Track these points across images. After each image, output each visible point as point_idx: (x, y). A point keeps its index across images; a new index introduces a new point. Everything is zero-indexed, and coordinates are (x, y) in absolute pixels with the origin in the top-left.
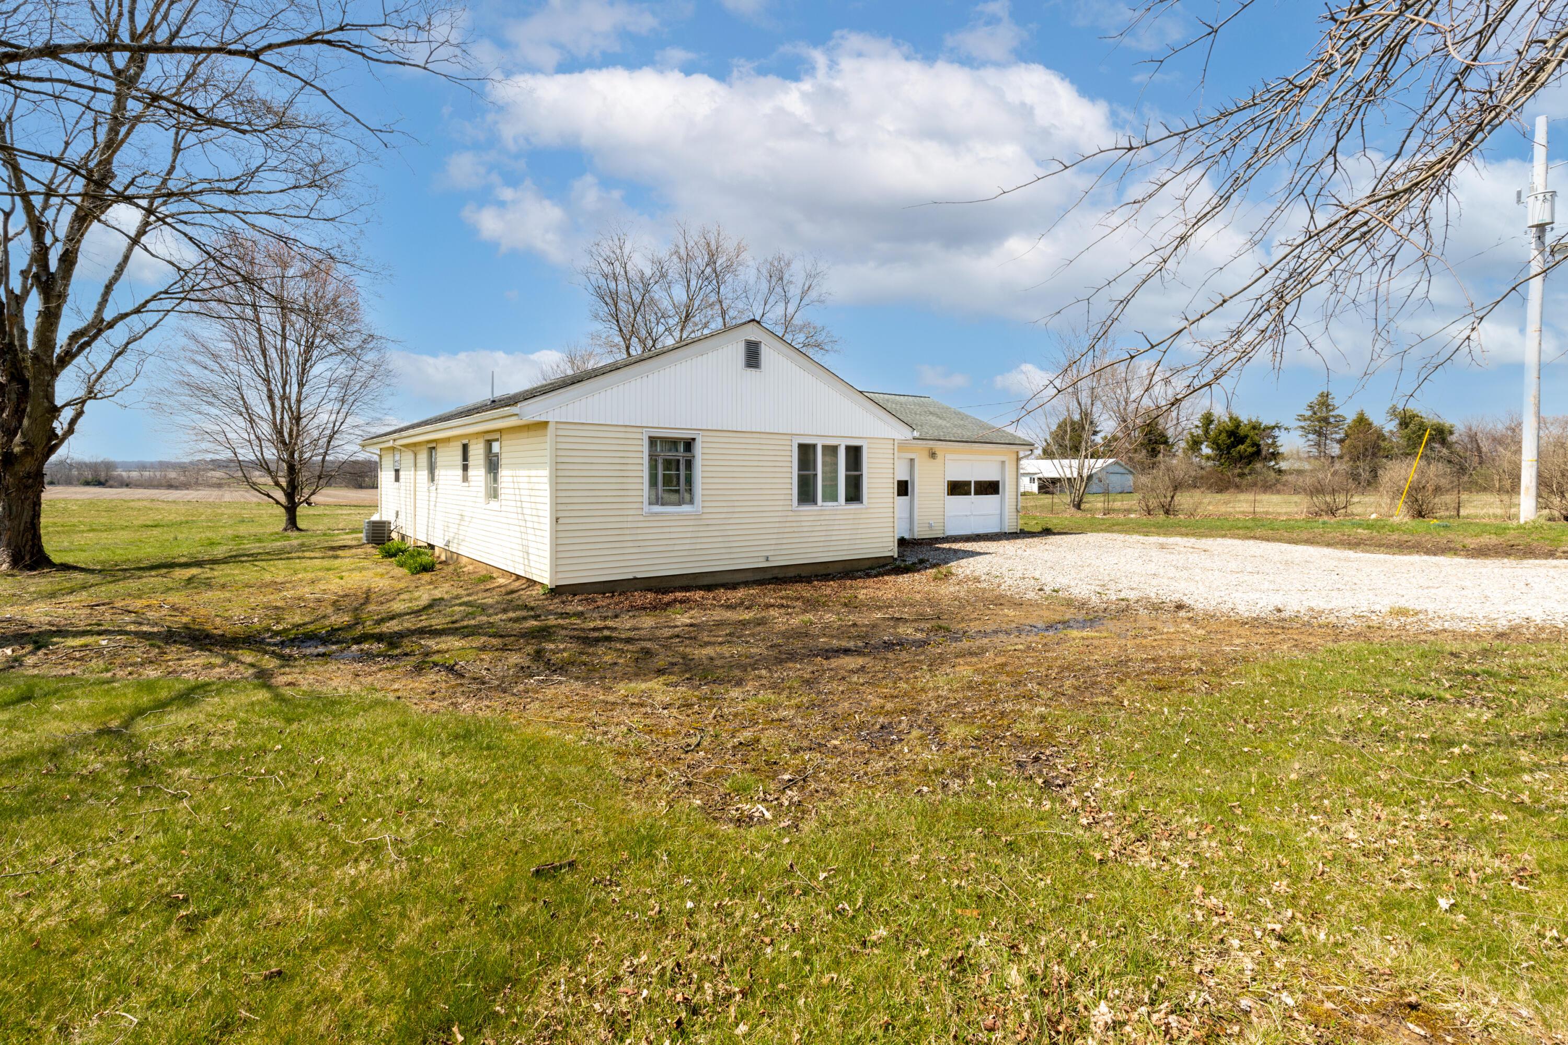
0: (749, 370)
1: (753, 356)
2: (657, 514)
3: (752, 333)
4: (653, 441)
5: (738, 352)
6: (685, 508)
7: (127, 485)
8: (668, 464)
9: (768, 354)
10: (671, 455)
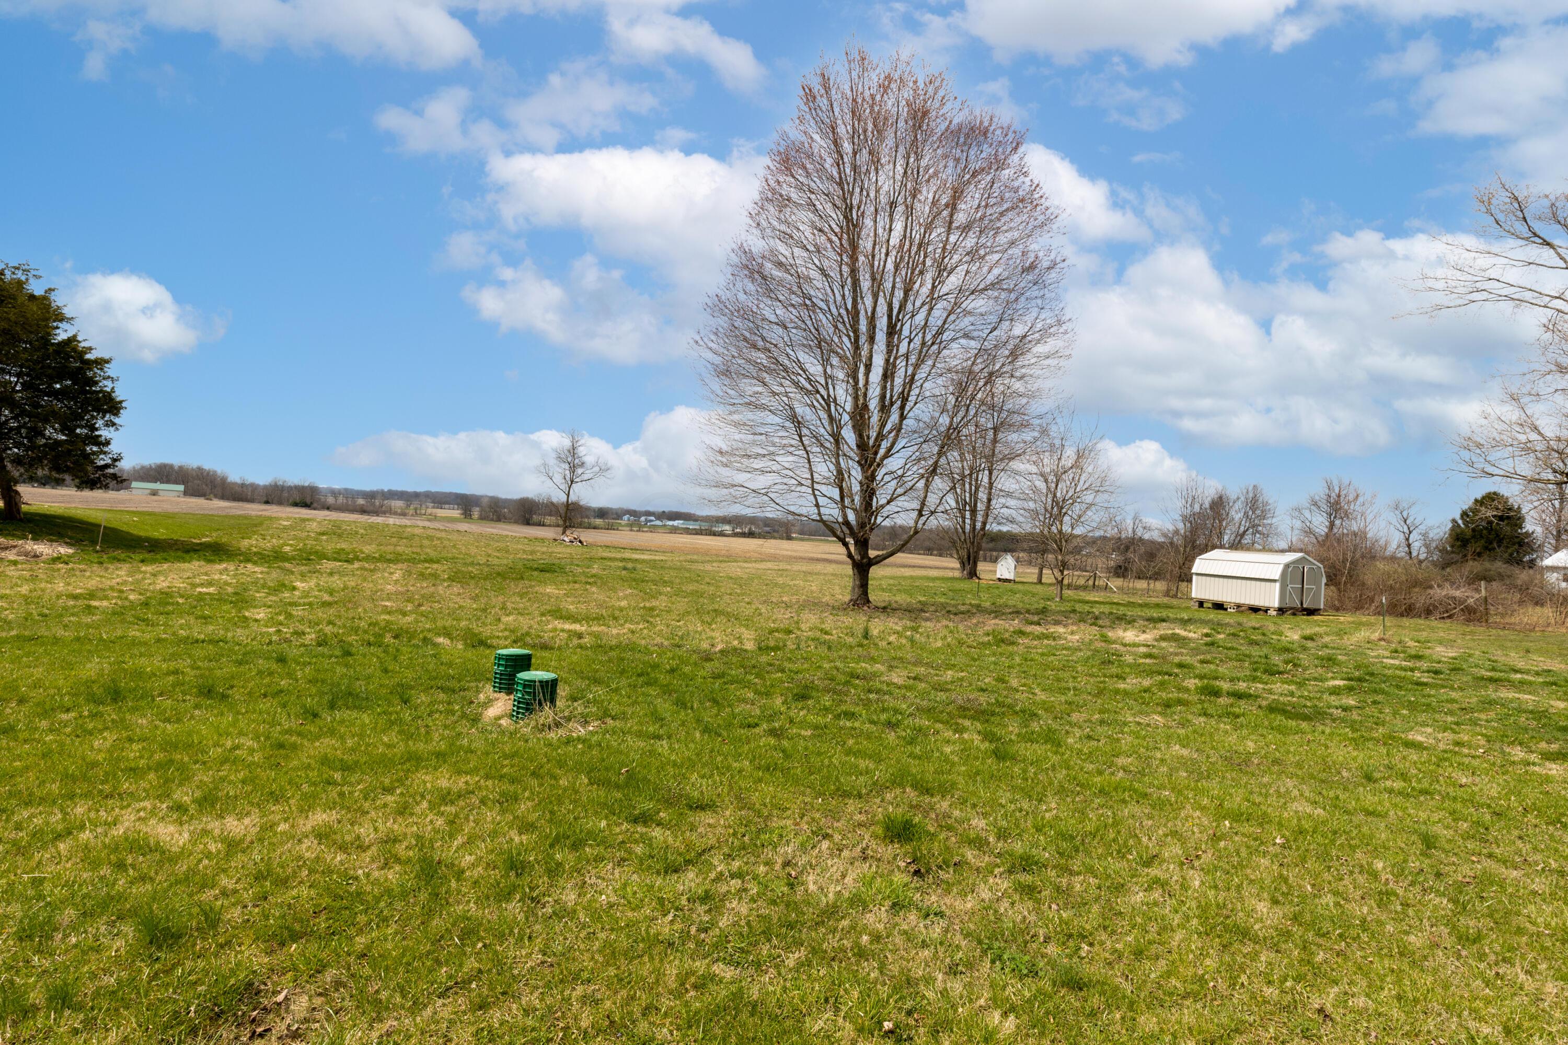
7: (328, 509)
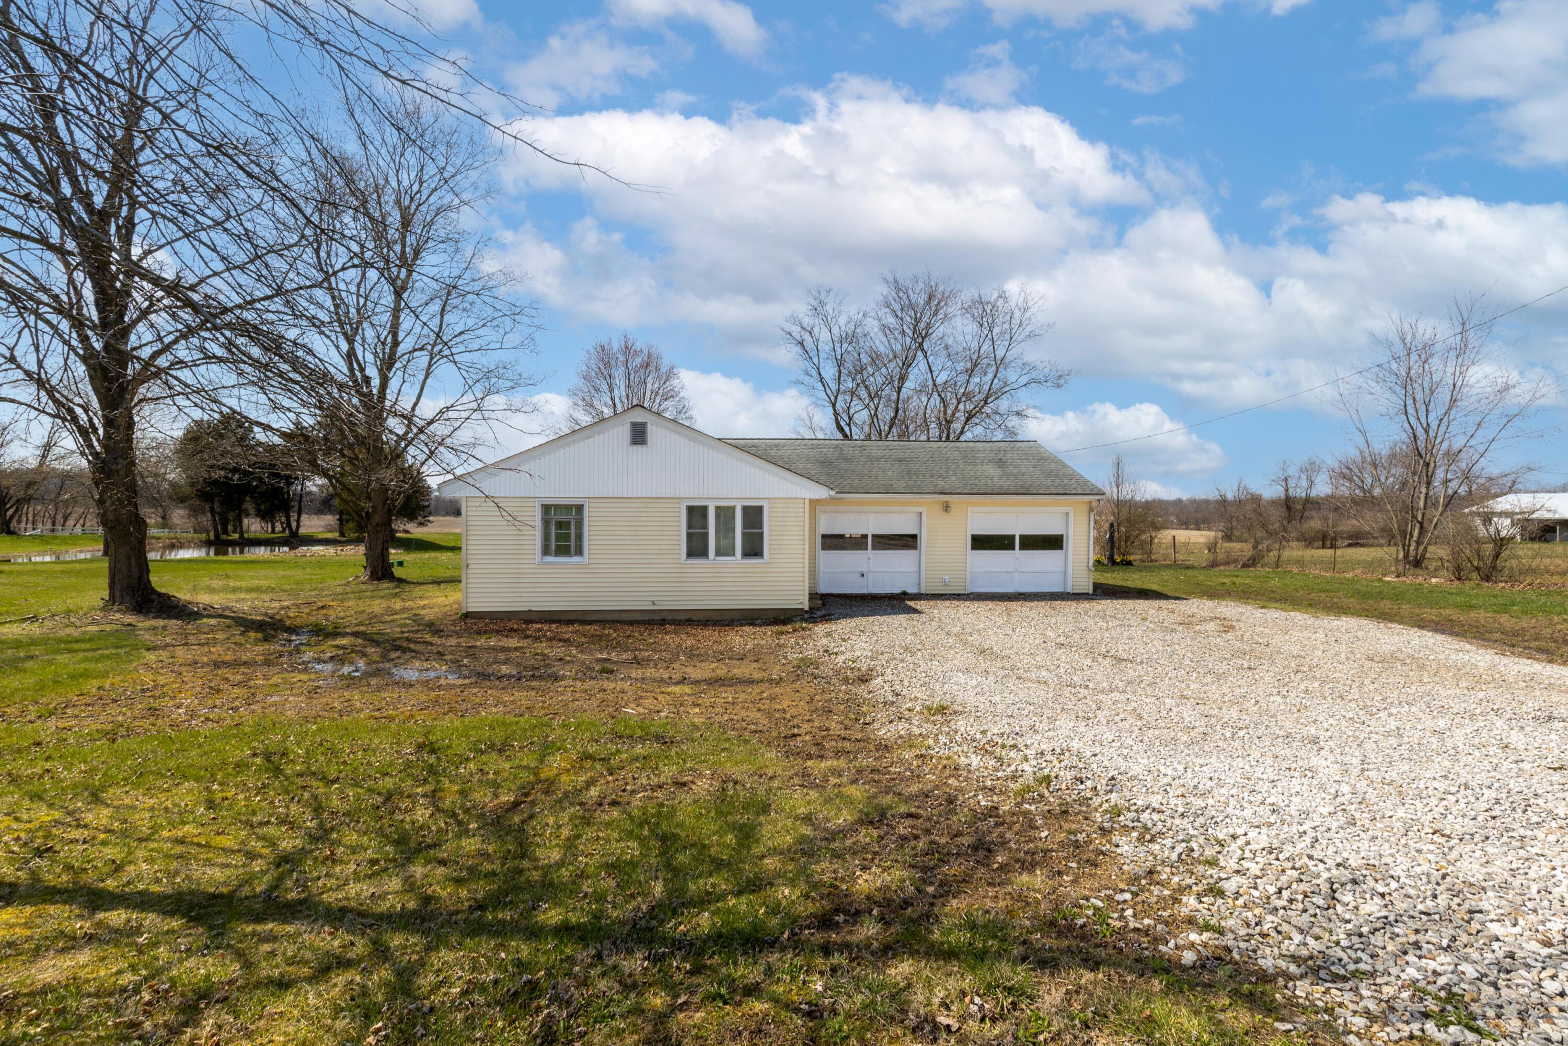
0: (635, 447)
1: (639, 435)
2: (548, 563)
3: (638, 416)
4: (546, 508)
5: (623, 432)
6: (576, 559)
8: (560, 525)
9: (653, 432)
10: (562, 518)
